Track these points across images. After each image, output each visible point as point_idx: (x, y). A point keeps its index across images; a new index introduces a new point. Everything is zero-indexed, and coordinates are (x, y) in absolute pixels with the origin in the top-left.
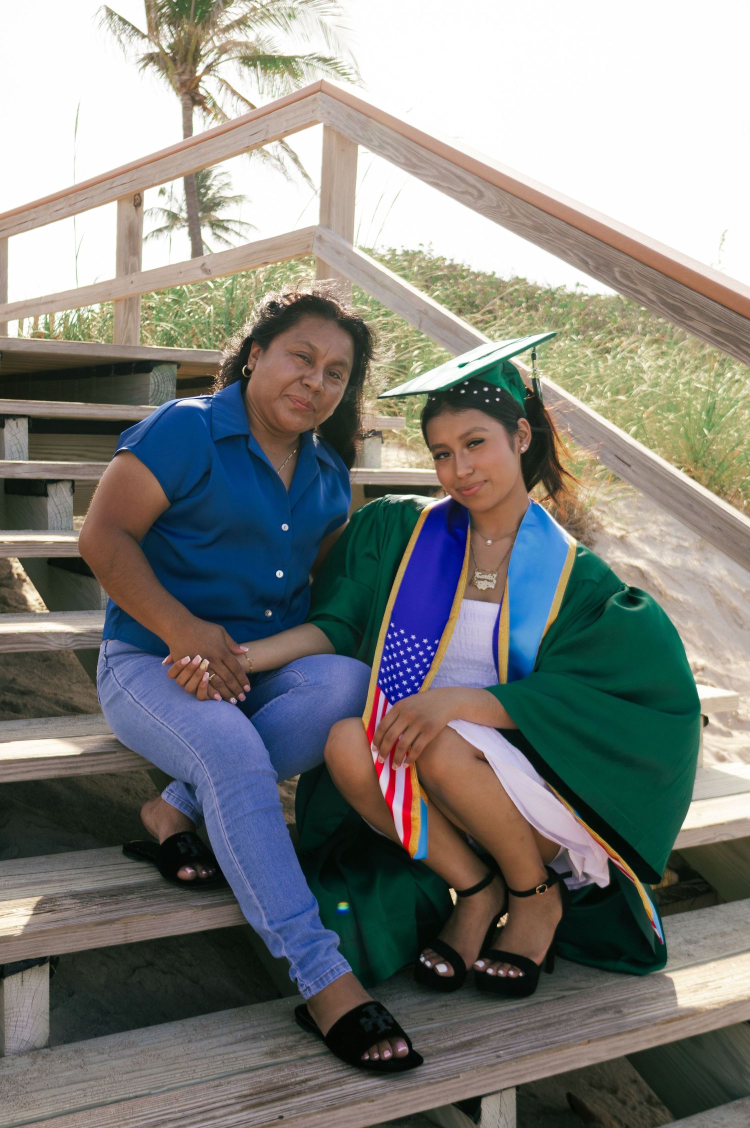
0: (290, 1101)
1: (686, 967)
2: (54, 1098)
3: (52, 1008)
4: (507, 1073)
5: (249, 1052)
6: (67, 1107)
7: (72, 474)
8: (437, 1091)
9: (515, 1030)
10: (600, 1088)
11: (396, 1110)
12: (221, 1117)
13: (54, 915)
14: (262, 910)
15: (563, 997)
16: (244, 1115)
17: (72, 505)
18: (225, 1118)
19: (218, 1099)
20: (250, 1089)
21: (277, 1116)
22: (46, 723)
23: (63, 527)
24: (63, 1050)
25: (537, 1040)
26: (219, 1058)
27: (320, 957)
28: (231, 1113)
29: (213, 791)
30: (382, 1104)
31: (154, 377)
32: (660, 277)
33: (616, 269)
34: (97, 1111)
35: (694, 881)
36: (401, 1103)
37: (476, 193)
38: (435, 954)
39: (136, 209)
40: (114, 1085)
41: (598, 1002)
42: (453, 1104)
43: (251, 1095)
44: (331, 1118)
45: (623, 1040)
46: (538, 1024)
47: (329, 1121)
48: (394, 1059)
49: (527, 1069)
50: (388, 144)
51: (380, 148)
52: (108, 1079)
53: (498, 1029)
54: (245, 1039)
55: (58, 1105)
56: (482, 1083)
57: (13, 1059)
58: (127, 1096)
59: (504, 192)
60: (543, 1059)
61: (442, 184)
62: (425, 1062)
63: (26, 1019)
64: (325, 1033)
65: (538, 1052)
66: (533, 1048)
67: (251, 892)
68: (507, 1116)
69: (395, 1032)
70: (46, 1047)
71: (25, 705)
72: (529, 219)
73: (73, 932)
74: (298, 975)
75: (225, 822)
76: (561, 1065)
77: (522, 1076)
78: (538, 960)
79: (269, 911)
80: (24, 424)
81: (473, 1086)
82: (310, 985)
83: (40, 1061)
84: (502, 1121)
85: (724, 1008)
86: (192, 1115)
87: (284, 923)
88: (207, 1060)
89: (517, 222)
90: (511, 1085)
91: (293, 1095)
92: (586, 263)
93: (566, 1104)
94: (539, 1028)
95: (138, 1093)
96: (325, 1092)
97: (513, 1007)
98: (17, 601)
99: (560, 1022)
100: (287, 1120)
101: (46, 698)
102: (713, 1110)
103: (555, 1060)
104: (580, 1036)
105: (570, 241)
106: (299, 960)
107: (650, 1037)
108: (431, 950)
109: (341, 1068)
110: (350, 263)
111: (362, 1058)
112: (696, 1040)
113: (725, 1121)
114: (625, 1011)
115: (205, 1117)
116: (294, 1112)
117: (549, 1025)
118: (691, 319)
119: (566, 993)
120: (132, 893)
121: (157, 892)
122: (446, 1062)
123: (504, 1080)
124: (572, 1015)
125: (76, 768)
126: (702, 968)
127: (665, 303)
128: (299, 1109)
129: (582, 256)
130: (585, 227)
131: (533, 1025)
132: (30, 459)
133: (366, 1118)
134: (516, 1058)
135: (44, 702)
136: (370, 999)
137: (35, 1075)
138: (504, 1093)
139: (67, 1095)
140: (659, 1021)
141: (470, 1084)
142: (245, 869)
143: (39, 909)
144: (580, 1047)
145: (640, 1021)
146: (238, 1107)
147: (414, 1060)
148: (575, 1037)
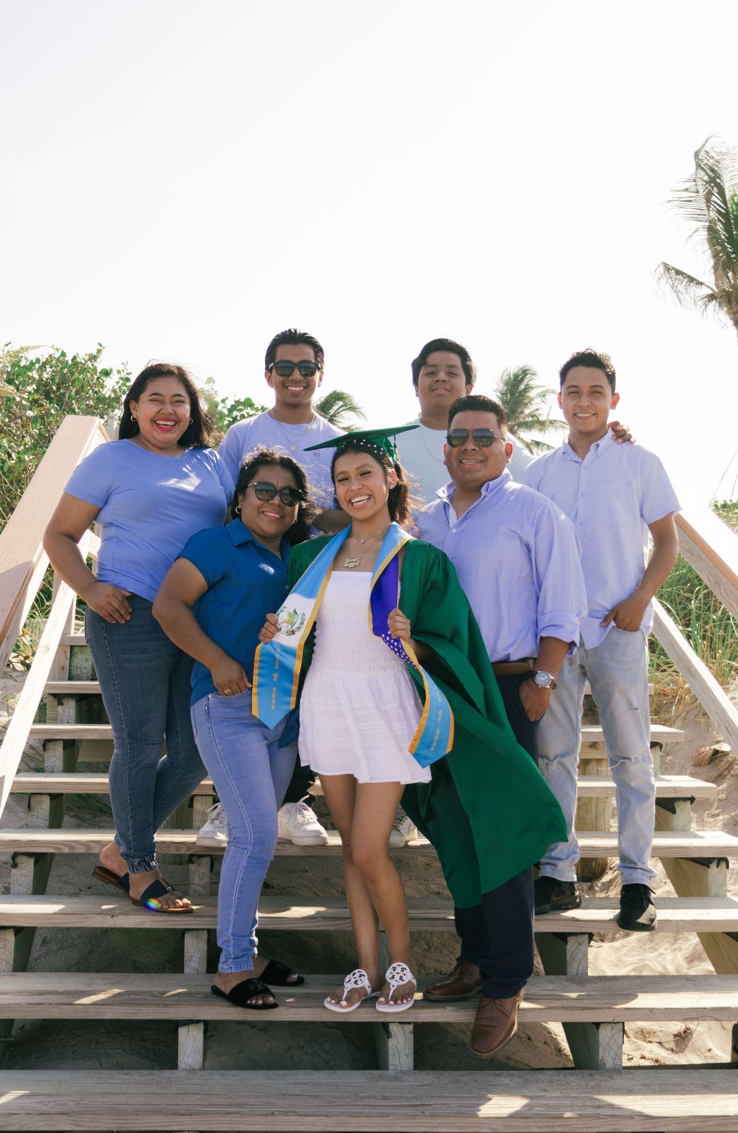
11: (346, 1127)
24: (201, 1073)
44: (302, 1120)
45: (516, 1121)
49: (439, 1123)
70: (198, 1070)
73: (214, 1009)
76: (466, 1127)
77: (435, 1127)
103: (461, 1123)
107: (540, 1124)
123: (421, 1126)
133: (325, 1126)
141: (396, 1123)
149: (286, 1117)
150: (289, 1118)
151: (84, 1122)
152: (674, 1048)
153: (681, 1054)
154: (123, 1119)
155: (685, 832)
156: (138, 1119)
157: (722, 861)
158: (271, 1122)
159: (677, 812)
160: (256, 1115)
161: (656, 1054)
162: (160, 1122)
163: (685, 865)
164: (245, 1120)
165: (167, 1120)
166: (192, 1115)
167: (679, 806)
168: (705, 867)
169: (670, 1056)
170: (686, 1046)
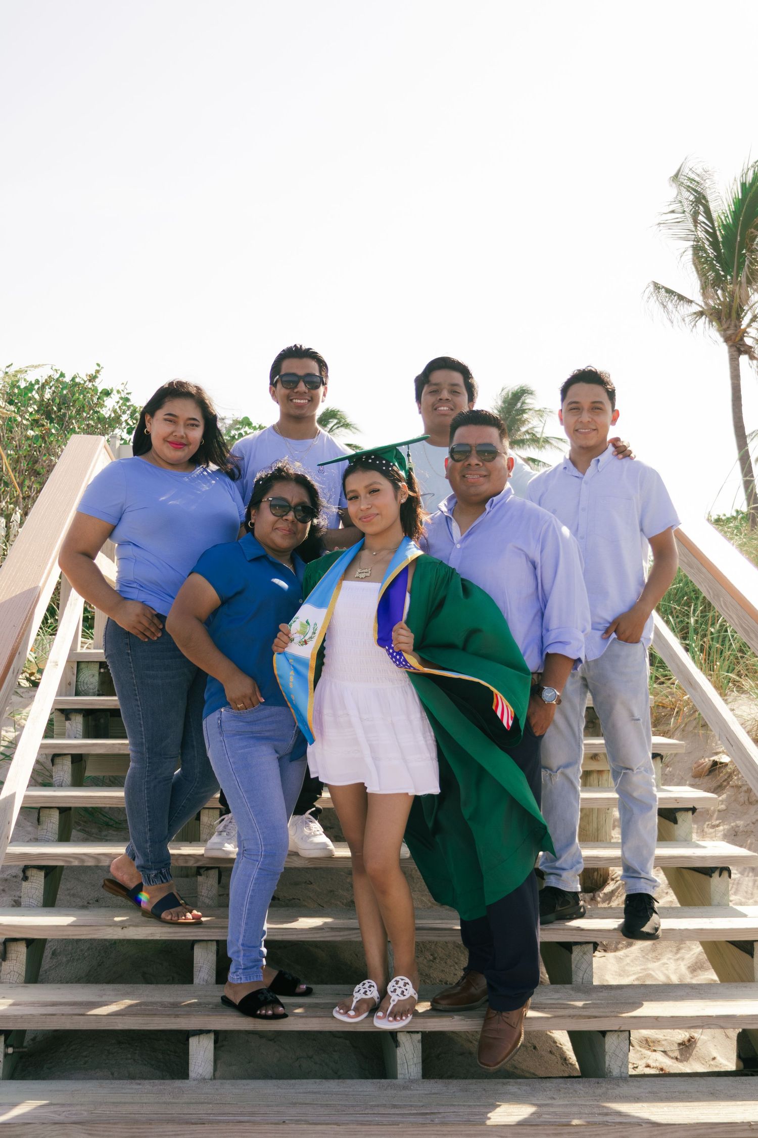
4: (433, 1131)
21: (282, 1121)
24: (211, 1082)
45: (524, 1129)
56: (415, 1132)
57: (193, 1081)
81: (409, 1133)
103: (470, 1131)
149: (297, 1126)
150: (300, 1126)
151: (97, 1131)
152: (679, 1057)
153: (685, 1063)
154: (136, 1128)
155: (687, 841)
156: (151, 1128)
157: (724, 870)
158: (283, 1130)
159: (679, 822)
160: (268, 1124)
161: (660, 1063)
162: (172, 1131)
163: (688, 875)
164: (257, 1128)
165: (179, 1129)
166: (204, 1124)
167: (680, 817)
168: (708, 877)
169: (675, 1065)
170: (691, 1054)
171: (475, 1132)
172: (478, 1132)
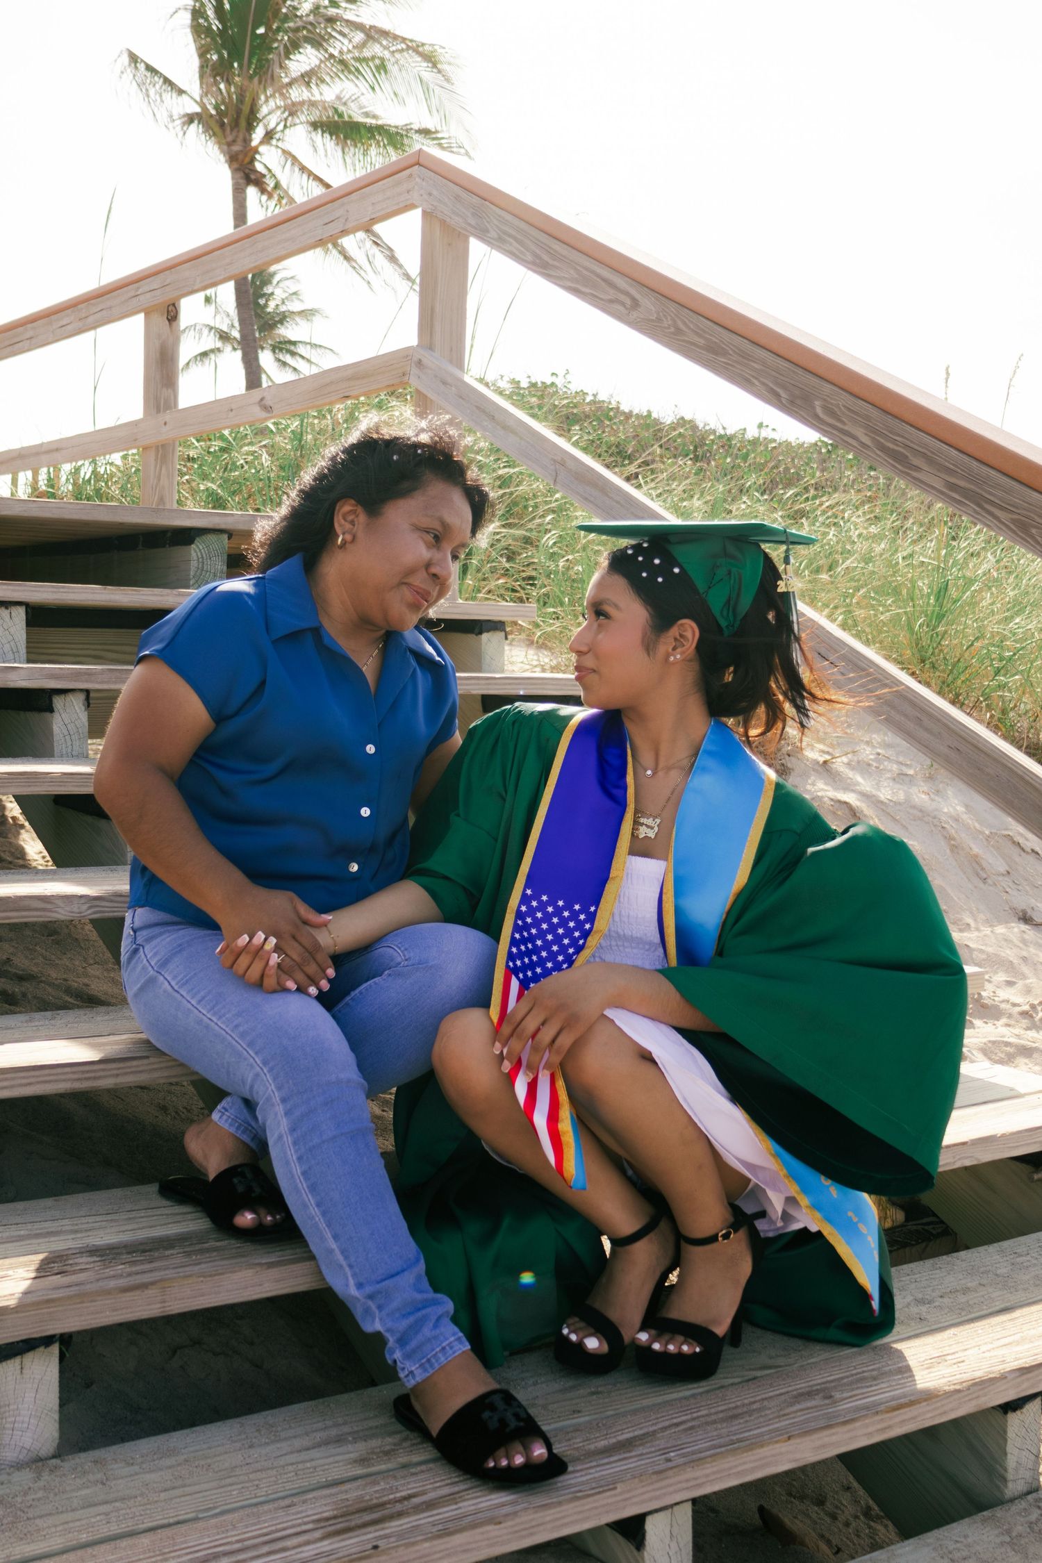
0: (387, 1525)
1: (917, 1336)
2: (66, 1526)
3: (63, 1403)
4: (680, 1482)
5: (331, 1460)
6: (84, 1537)
7: (87, 681)
8: (587, 1507)
9: (690, 1424)
10: (802, 1498)
11: (532, 1534)
12: (294, 1548)
13: (65, 1278)
14: (347, 1269)
15: (755, 1378)
16: (326, 1545)
17: (86, 724)
18: (300, 1550)
19: (290, 1524)
20: (333, 1510)
21: (370, 1546)
22: (53, 1018)
23: (74, 753)
24: (77, 1460)
25: (720, 1436)
26: (290, 1468)
27: (427, 1331)
28: (308, 1543)
29: (280, 1109)
30: (512, 1526)
31: (196, 551)
32: (875, 413)
33: (817, 403)
34: (124, 1543)
35: (925, 1220)
36: (538, 1525)
37: (628, 302)
38: (582, 1324)
39: (170, 324)
40: (148, 1507)
41: (801, 1385)
42: (607, 1525)
43: (335, 1517)
44: (443, 1547)
45: (833, 1434)
46: (721, 1415)
47: (440, 1552)
48: (527, 1466)
49: (707, 1476)
50: (510, 236)
51: (499, 242)
52: (139, 1498)
53: (667, 1423)
54: (326, 1443)
55: (70, 1535)
56: (644, 1497)
57: (9, 1474)
58: (165, 1521)
59: (666, 300)
60: (729, 1462)
61: (584, 289)
62: (570, 1469)
63: (27, 1419)
64: (435, 1432)
65: (722, 1453)
66: (715, 1447)
67: (333, 1245)
68: (680, 1539)
69: (529, 1430)
70: (54, 1457)
71: (24, 995)
72: (700, 336)
73: (92, 1301)
74: (398, 1355)
75: (296, 1151)
76: (753, 1470)
77: (699, 1486)
78: (721, 1330)
79: (357, 1270)
80: (20, 614)
81: (633, 1501)
82: (413, 1368)
83: (46, 1476)
84: (674, 1545)
85: (969, 1389)
86: (255, 1546)
87: (378, 1286)
88: (274, 1472)
89: (683, 341)
90: (685, 1498)
91: (391, 1517)
92: (777, 395)
93: (757, 1520)
94: (723, 1420)
95: (181, 1518)
96: (435, 1512)
97: (688, 1393)
98: (12, 854)
99: (750, 1413)
100: (383, 1551)
101: (51, 984)
102: (954, 1525)
103: (745, 1463)
104: (777, 1430)
105: (756, 366)
106: (398, 1335)
107: (870, 1429)
108: (577, 1319)
109: (457, 1479)
110: (461, 397)
111: (485, 1465)
112: (930, 1432)
113: (970, 1540)
114: (837, 1395)
115: (272, 1549)
116: (393, 1539)
117: (735, 1417)
118: (918, 469)
119: (759, 1373)
120: (172, 1247)
121: (206, 1245)
122: (598, 1469)
123: (676, 1492)
124: (766, 1403)
125: (95, 1078)
126: (938, 1337)
127: (883, 449)
128: (400, 1535)
129: (771, 385)
130: (775, 347)
131: (713, 1417)
132: (29, 661)
133: (491, 1546)
134: (693, 1461)
135: (50, 990)
136: (494, 1386)
137: (40, 1494)
138: (675, 1508)
139: (84, 1522)
140: (882, 1407)
141: (630, 1498)
142: (324, 1214)
143: (43, 1270)
144: (777, 1445)
145: (858, 1409)
146: (317, 1534)
147: (554, 1467)
148: (770, 1432)
150: (417, 1548)
171: (752, 1465)
172: (756, 1464)
